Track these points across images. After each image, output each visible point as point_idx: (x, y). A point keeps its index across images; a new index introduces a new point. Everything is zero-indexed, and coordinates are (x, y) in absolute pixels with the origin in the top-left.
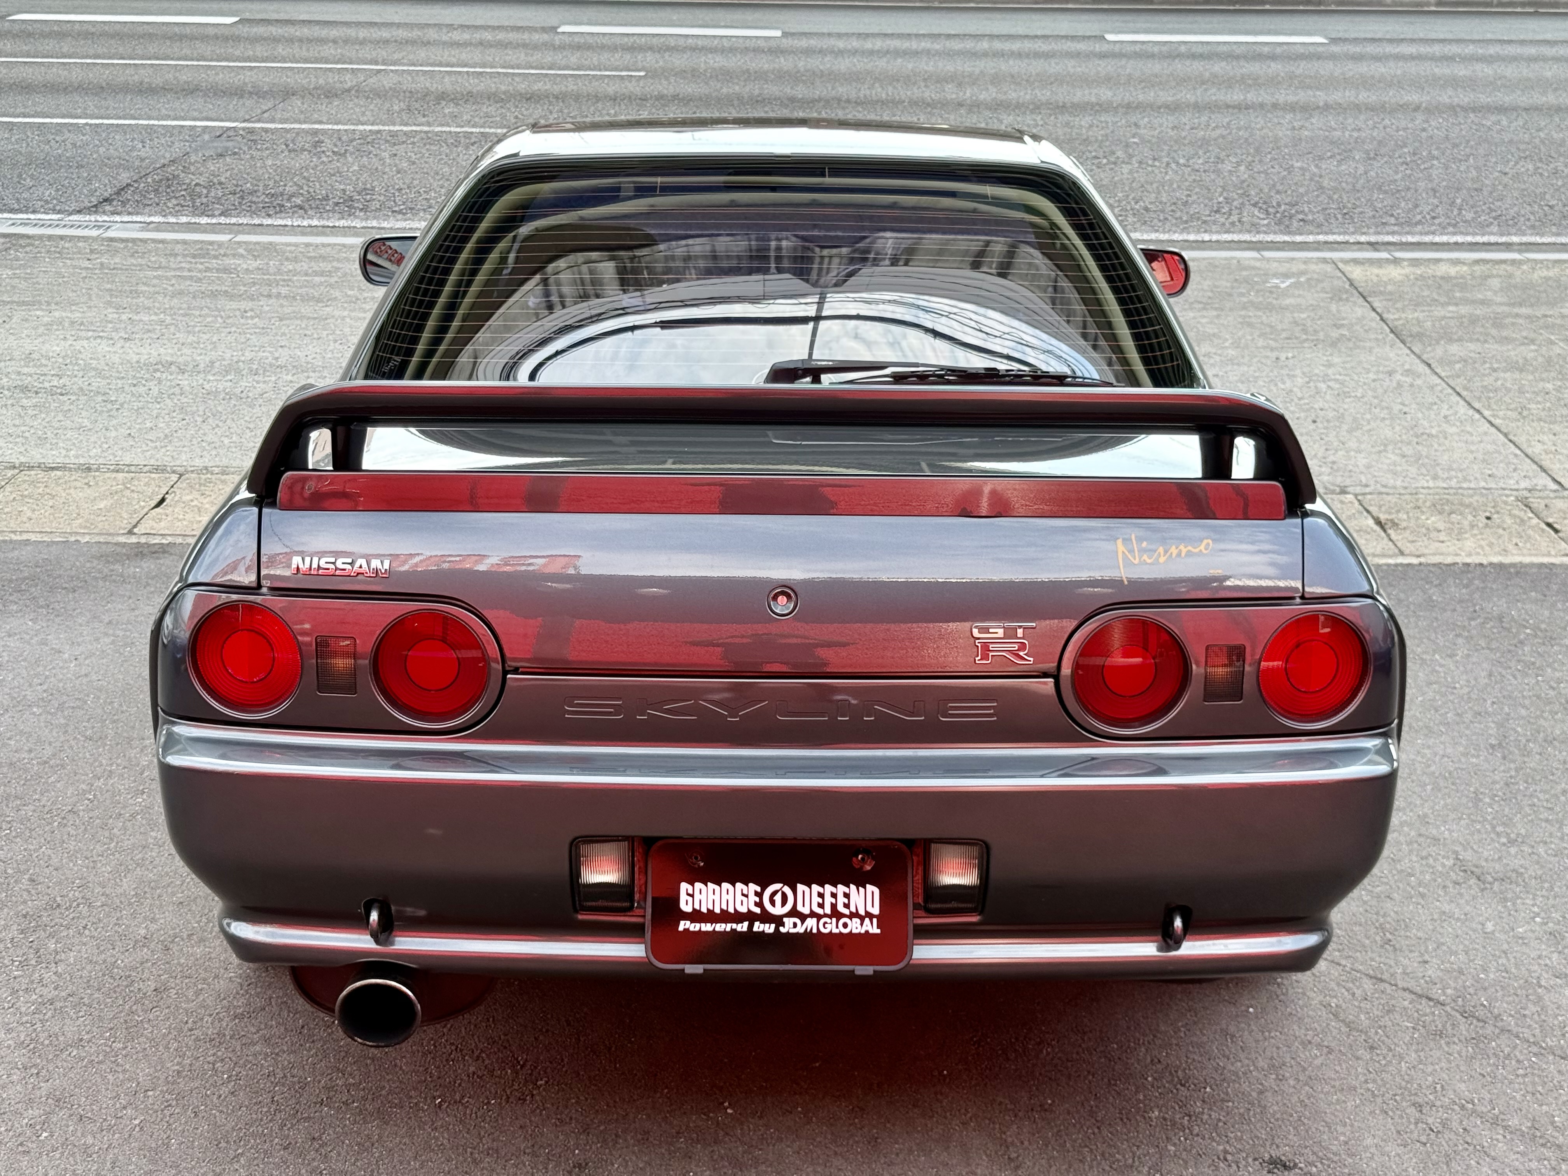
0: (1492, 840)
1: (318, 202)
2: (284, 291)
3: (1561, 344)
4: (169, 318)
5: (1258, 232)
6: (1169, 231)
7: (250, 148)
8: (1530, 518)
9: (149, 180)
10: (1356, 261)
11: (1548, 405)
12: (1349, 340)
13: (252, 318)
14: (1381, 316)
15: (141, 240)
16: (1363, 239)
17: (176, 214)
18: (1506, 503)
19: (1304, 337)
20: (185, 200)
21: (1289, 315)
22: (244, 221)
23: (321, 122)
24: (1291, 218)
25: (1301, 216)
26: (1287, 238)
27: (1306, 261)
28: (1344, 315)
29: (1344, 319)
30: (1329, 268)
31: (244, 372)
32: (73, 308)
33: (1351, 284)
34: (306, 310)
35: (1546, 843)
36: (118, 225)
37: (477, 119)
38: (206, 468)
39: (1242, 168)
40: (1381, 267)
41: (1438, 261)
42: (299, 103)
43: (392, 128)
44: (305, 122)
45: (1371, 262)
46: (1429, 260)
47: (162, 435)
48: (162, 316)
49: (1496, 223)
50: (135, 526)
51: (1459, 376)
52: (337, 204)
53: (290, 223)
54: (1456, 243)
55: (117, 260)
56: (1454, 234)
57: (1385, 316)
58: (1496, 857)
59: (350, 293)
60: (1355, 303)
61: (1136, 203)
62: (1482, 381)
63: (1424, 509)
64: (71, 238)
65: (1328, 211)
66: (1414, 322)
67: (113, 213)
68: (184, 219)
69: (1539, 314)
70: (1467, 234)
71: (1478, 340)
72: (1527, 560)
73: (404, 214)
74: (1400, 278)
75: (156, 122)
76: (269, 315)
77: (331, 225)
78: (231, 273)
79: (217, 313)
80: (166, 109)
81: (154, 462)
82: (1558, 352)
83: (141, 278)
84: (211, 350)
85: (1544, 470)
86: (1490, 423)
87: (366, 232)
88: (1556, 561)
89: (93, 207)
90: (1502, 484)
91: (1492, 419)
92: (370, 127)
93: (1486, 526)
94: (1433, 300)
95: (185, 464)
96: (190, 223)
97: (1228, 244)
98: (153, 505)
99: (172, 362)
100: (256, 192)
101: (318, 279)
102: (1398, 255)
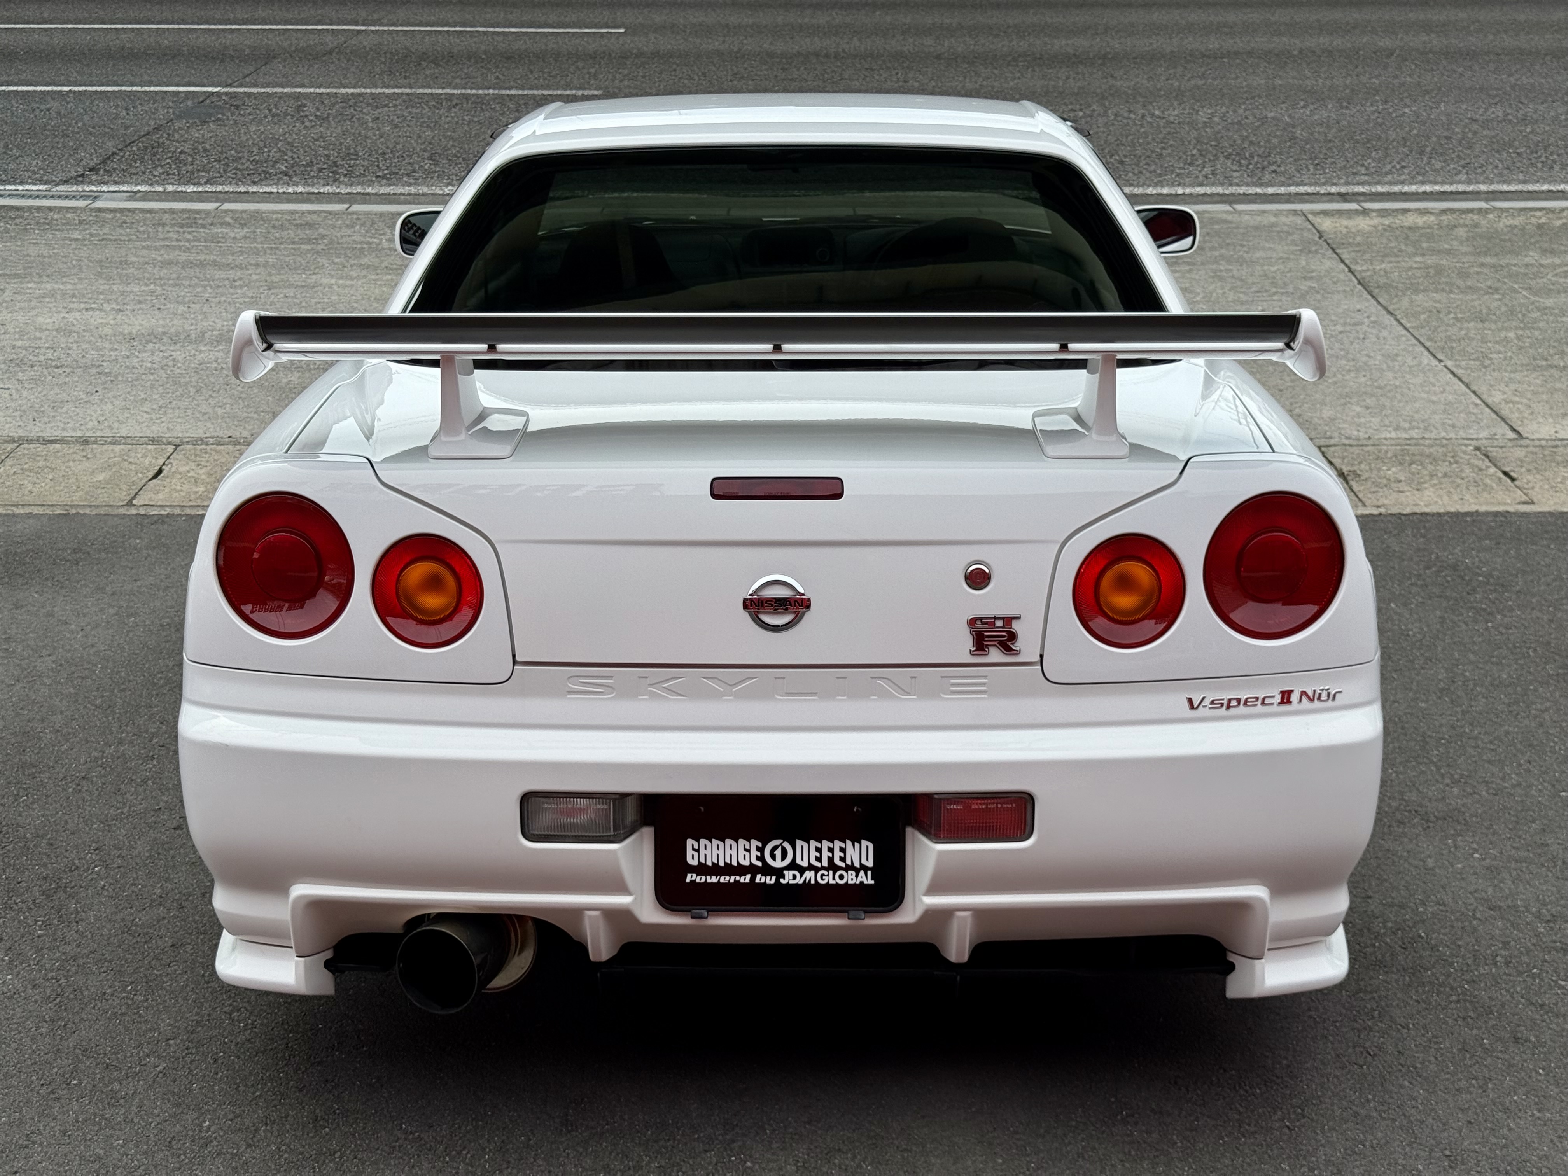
0: (1437, 781)
1: (302, 168)
2: (272, 259)
3: (1524, 293)
4: (159, 288)
5: (1231, 185)
7: (233, 114)
8: (1488, 467)
9: (134, 148)
10: (1325, 213)
11: (1509, 354)
12: (1318, 292)
13: (241, 287)
14: (1349, 268)
15: (129, 210)
16: (1333, 189)
17: (162, 183)
18: (1465, 452)
19: (1274, 290)
20: (171, 168)
21: (1258, 268)
22: (230, 188)
23: (302, 86)
24: (1263, 168)
25: (1274, 168)
26: (1259, 190)
27: (1277, 214)
28: (1314, 267)
29: (1313, 271)
30: (1299, 220)
32: (64, 280)
33: (1321, 236)
34: (294, 278)
35: (1487, 782)
36: (106, 195)
37: (457, 81)
38: (201, 439)
39: (1216, 119)
40: (1350, 218)
41: (1405, 211)
42: (281, 66)
43: (374, 91)
44: (287, 86)
45: (1340, 212)
46: (1397, 210)
47: (156, 406)
48: (152, 286)
49: (1464, 171)
50: (134, 498)
51: (1423, 327)
52: (321, 170)
53: (275, 190)
54: (1425, 193)
55: (106, 231)
56: (1423, 183)
57: (1353, 267)
58: (1440, 796)
59: (337, 260)
60: (1324, 255)
61: (1111, 156)
62: (1446, 331)
63: (1386, 461)
64: (60, 209)
65: (1301, 162)
66: (1382, 273)
67: (99, 183)
68: (170, 188)
69: (1503, 263)
70: (1436, 183)
71: (1443, 290)
72: (1483, 509)
73: (388, 179)
74: (1367, 228)
75: (139, 89)
76: (258, 284)
77: (316, 191)
78: (219, 242)
79: (206, 283)
80: (149, 75)
81: (148, 433)
82: (1522, 301)
83: (130, 249)
84: (202, 320)
85: (1503, 419)
86: (1452, 373)
87: (351, 198)
88: (1511, 509)
89: (80, 176)
90: (1462, 434)
91: (1454, 369)
92: (352, 90)
93: (1445, 475)
94: (1401, 251)
95: (180, 435)
96: (176, 192)
97: (1200, 198)
98: (150, 477)
99: (164, 333)
100: (240, 158)
101: (305, 247)
102: (1367, 205)
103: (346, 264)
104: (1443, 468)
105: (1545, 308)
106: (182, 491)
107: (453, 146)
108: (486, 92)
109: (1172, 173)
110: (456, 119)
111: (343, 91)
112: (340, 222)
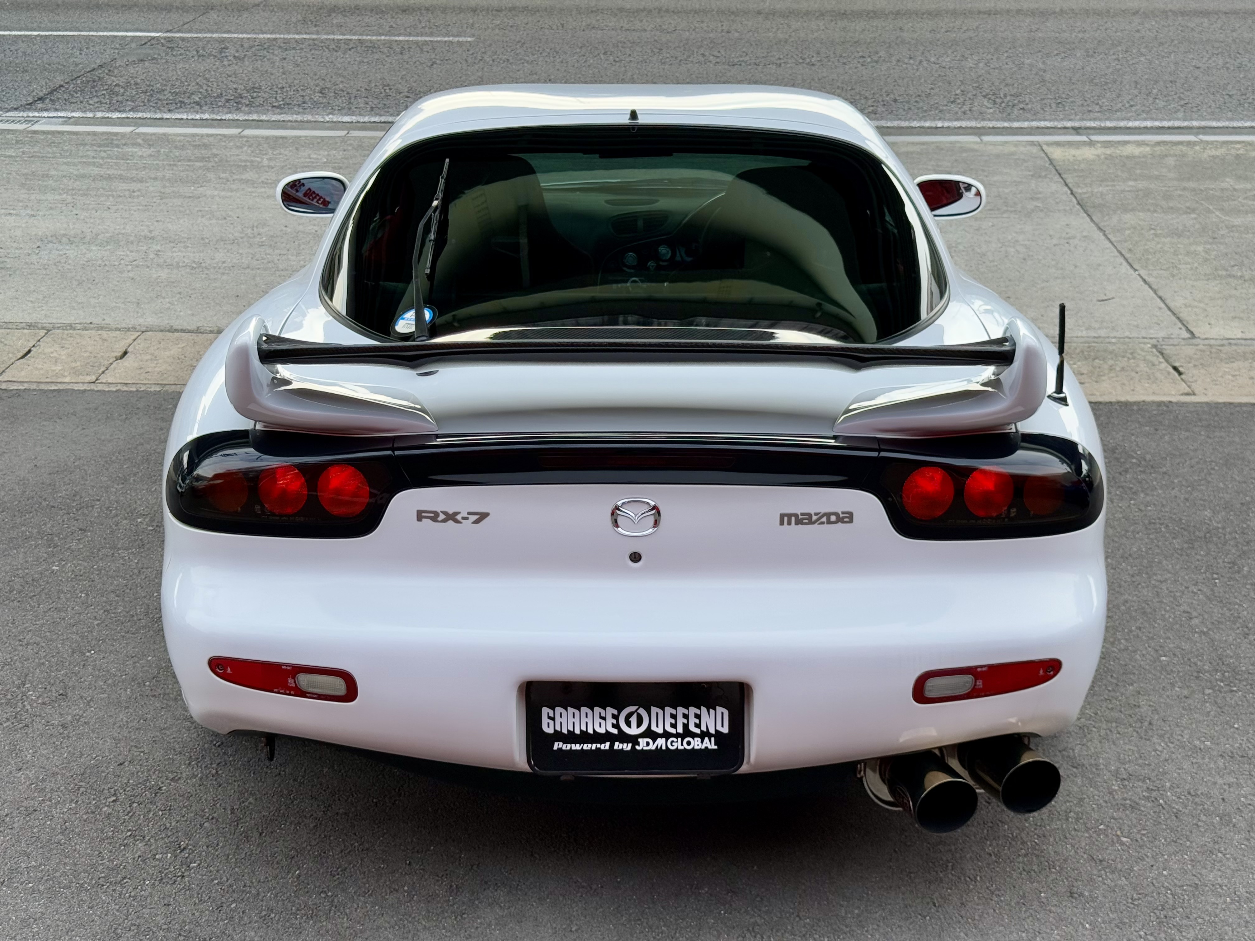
1: (213, 99)
2: (168, 174)
3: (1217, 213)
4: (69, 197)
5: (983, 120)
6: (910, 118)
7: (167, 54)
8: (1160, 363)
9: (79, 82)
10: (1058, 144)
11: (1196, 265)
12: (1042, 211)
13: (138, 196)
14: (1071, 191)
15: (59, 132)
16: (1069, 124)
17: (94, 110)
18: (1142, 350)
19: (1005, 208)
20: (104, 98)
22: (148, 115)
23: (229, 32)
24: (1013, 107)
25: (1022, 106)
26: (1006, 124)
27: (1017, 144)
28: (1041, 190)
29: (1040, 193)
30: (1035, 150)
31: (122, 243)
33: (1052, 163)
34: (184, 190)
36: (44, 120)
37: (358, 29)
38: (71, 325)
39: (981, 65)
40: (1078, 148)
41: (1126, 143)
42: (215, 16)
43: (286, 36)
44: (216, 32)
45: (1070, 144)
46: (1119, 142)
47: (41, 297)
48: (64, 196)
49: (1182, 109)
51: (1125, 241)
52: (228, 101)
53: (185, 117)
54: (1146, 128)
55: (36, 149)
56: (1145, 119)
57: (1075, 190)
59: (222, 175)
60: (1051, 179)
61: (888, 95)
62: (1146, 245)
63: (1073, 356)
64: (3, 131)
65: (1046, 101)
66: (1099, 195)
67: (42, 110)
68: (99, 115)
69: (1202, 187)
70: (1156, 120)
71: (1149, 210)
72: (1150, 399)
73: (282, 108)
74: (1092, 157)
75: (95, 33)
76: (153, 194)
77: (219, 118)
78: (128, 159)
79: (110, 193)
80: (106, 22)
81: (29, 320)
82: (1214, 220)
83: (53, 164)
84: (99, 224)
85: (1181, 321)
86: (1144, 281)
87: (247, 124)
88: (1174, 399)
89: (28, 104)
90: (1143, 333)
91: (1146, 278)
92: (269, 36)
93: (1123, 369)
94: (1117, 176)
95: (54, 321)
96: (103, 118)
97: (956, 130)
98: (19, 357)
99: (64, 235)
101: (198, 164)
102: (1094, 138)
103: (230, 179)
104: (1123, 362)
105: (1233, 226)
106: (42, 369)
107: (342, 82)
108: (379, 38)
109: (936, 110)
110: (349, 60)
111: (261, 36)
112: (232, 144)
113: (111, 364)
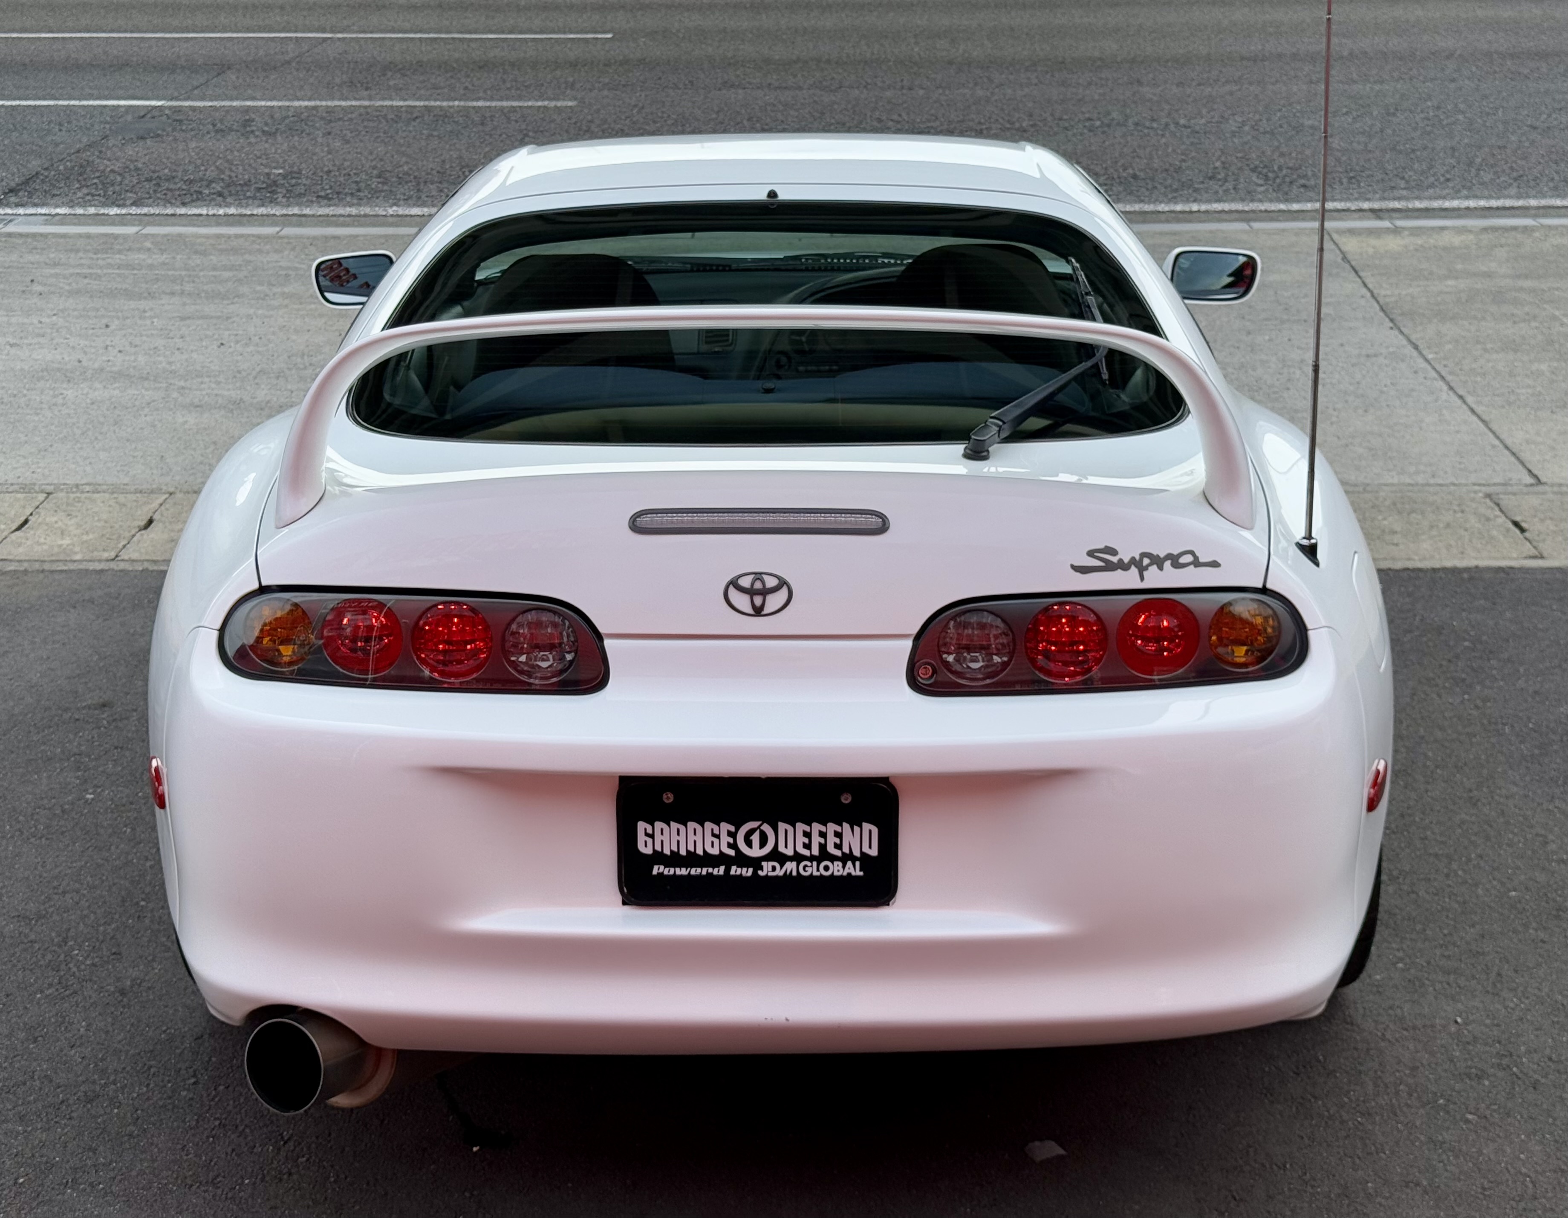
1: (239, 188)
2: (188, 287)
4: (61, 320)
5: (1252, 201)
6: (1156, 200)
7: (174, 129)
8: (1496, 517)
9: (61, 167)
10: (1352, 232)
11: (1539, 388)
13: (151, 318)
14: (1372, 293)
15: (41, 235)
16: (1366, 205)
17: (85, 204)
18: (1473, 499)
20: (96, 189)
22: (157, 211)
23: (253, 99)
24: (1291, 183)
25: (1303, 181)
26: (1282, 207)
27: (1297, 233)
31: (134, 379)
33: (1345, 258)
34: (210, 309)
36: (20, 218)
37: (422, 92)
38: (77, 486)
39: (1247, 128)
40: (1379, 237)
41: (1443, 229)
42: (234, 77)
43: (329, 103)
44: (237, 99)
45: (1370, 232)
46: (1433, 229)
47: (34, 450)
48: (54, 318)
49: (1515, 184)
51: (1445, 359)
52: (259, 189)
53: (204, 212)
54: (1468, 209)
55: (13, 257)
56: (1467, 198)
57: (1375, 292)
59: (258, 288)
60: (1345, 279)
61: (1124, 170)
62: (1471, 363)
65: (1334, 175)
66: (1408, 298)
67: (17, 205)
69: (1544, 286)
70: (1481, 198)
71: (1475, 318)
72: (1483, 563)
73: (330, 199)
74: (1397, 249)
75: (77, 103)
76: (170, 315)
77: (249, 213)
78: (135, 269)
79: (113, 314)
80: (90, 88)
81: (22, 480)
82: (1561, 329)
84: (102, 355)
85: (1521, 461)
86: (1473, 411)
87: (285, 221)
88: (1516, 564)
90: (1473, 478)
91: (1474, 406)
92: (306, 103)
93: (1448, 526)
94: (1431, 273)
95: (55, 482)
96: (97, 215)
97: (1217, 215)
98: (14, 528)
99: (59, 370)
100: (174, 178)
101: (227, 274)
102: (1400, 223)
103: (269, 293)
104: (1446, 517)
106: (45, 544)
107: (407, 163)
108: (451, 104)
109: (1189, 188)
110: (414, 133)
111: (296, 104)
112: (268, 247)
113: (133, 536)
